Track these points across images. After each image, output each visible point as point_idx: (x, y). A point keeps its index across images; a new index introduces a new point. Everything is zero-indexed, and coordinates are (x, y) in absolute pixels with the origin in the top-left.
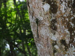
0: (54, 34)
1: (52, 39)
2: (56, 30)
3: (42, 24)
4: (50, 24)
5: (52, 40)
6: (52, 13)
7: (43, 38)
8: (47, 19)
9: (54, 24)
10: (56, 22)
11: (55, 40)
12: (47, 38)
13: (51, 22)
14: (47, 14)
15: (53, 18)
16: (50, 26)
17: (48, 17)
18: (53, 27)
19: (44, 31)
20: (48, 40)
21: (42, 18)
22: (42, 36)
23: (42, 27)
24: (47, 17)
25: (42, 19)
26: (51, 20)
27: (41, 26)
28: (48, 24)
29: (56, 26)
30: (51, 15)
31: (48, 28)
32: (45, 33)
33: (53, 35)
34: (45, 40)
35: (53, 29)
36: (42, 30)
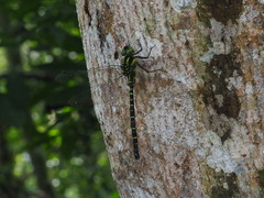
0: (226, 137)
1: (211, 161)
2: (236, 117)
3: (157, 77)
4: (200, 81)
5: (210, 170)
6: (213, 21)
7: (161, 156)
8: (184, 52)
9: (223, 78)
10: (232, 68)
11: (229, 169)
12: (187, 160)
13: (209, 67)
14: (184, 23)
15: (221, 48)
16: (200, 90)
17: (191, 39)
18: (220, 99)
19: (170, 121)
20: (187, 170)
21: (159, 45)
22: (156, 149)
23: (156, 94)
24: (187, 43)
25: (157, 53)
26: (207, 58)
27: (151, 87)
28: (187, 79)
29: (234, 89)
30: (205, 32)
31: (188, 104)
32: (172, 131)
33: (217, 141)
34: (173, 170)
35: (216, 107)
36: (156, 112)
